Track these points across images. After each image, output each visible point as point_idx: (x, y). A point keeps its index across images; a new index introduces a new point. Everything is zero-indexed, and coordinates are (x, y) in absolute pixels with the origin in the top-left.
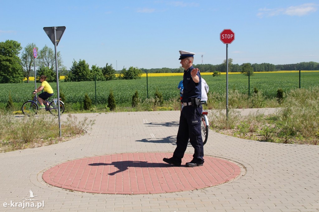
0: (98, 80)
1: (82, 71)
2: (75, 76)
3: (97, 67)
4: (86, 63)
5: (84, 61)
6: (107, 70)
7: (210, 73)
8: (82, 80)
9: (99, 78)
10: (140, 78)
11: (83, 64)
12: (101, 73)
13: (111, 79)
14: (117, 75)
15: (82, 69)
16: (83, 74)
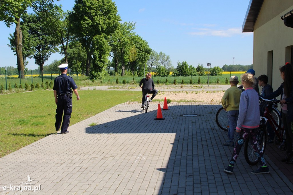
0: (194, 76)
1: (184, 69)
2: (179, 73)
3: (193, 66)
4: (187, 63)
5: (186, 62)
6: (199, 68)
7: (243, 72)
8: (184, 75)
9: (195, 74)
10: (221, 75)
11: (185, 65)
12: (196, 71)
13: (202, 75)
14: (206, 73)
15: (185, 68)
16: (185, 71)
